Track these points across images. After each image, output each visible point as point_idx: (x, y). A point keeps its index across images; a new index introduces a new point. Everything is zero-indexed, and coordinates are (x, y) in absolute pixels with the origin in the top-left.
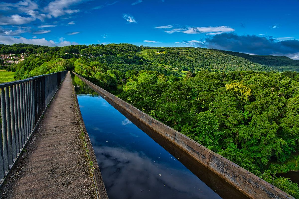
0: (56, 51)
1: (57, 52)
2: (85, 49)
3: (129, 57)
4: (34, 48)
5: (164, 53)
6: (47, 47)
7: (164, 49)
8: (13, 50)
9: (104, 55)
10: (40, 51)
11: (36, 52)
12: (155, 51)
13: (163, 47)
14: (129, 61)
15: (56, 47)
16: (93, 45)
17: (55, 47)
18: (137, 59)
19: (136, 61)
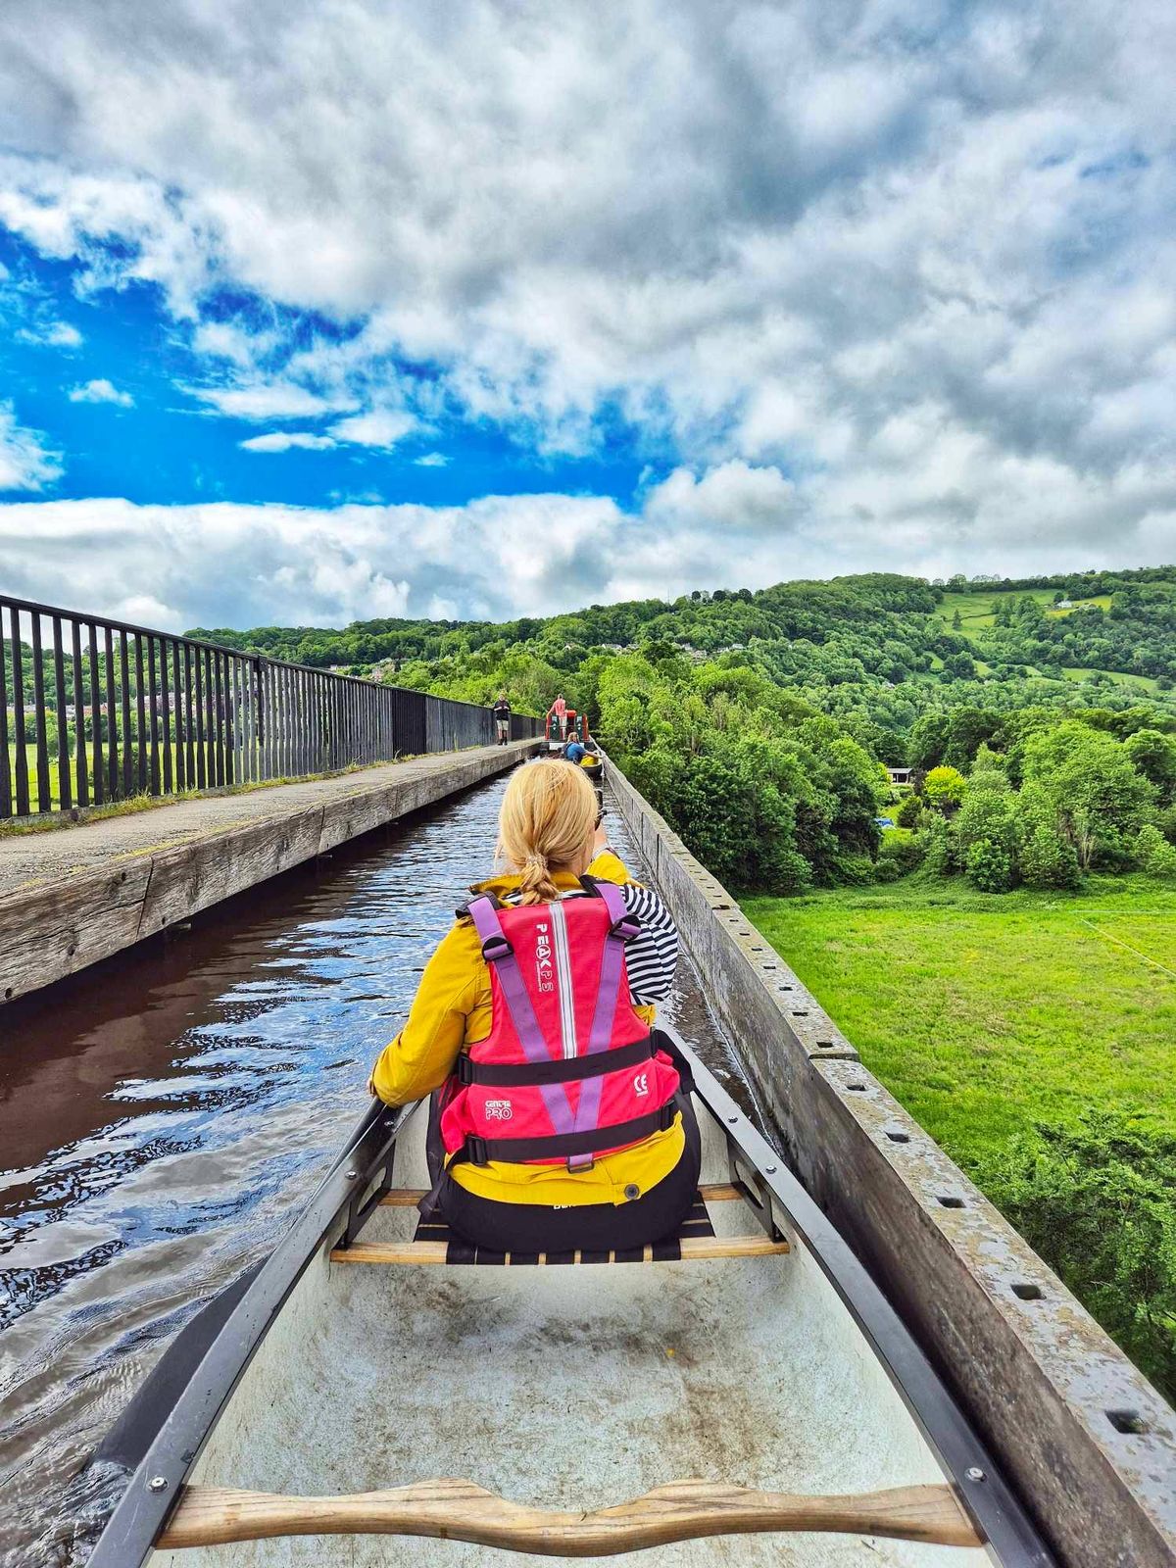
0: (523, 641)
1: (527, 642)
2: (660, 618)
3: (889, 643)
4: (427, 633)
5: (1105, 604)
6: (488, 624)
7: (1099, 580)
8: (342, 651)
9: (755, 640)
10: (453, 648)
11: (434, 653)
12: (1043, 599)
13: (1093, 572)
14: (891, 664)
15: (522, 621)
16: (696, 595)
17: (518, 620)
18: (936, 652)
19: (930, 660)
